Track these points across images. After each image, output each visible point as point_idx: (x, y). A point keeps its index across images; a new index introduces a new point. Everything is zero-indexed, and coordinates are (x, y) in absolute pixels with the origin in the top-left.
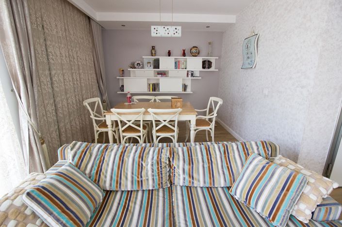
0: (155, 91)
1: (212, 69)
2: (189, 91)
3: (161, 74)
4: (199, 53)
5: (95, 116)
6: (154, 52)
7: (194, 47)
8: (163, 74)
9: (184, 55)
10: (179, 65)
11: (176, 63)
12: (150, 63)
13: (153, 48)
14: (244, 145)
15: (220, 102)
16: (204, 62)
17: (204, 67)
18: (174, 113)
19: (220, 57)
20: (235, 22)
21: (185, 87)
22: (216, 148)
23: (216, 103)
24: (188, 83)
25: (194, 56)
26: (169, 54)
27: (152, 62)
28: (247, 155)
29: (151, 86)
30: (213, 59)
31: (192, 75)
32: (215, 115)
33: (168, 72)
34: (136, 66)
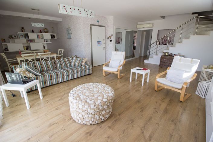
0: (28, 50)
1: (56, 38)
2: (46, 48)
3: (30, 41)
4: (48, 32)
5: (8, 60)
6: (23, 30)
7: (45, 29)
8: (31, 41)
9: (41, 32)
10: (39, 37)
11: (37, 36)
12: (22, 35)
13: (23, 28)
14: (72, 57)
15: (63, 50)
16: (51, 35)
17: (52, 38)
18: (48, 54)
19: (58, 34)
20: (62, 21)
21: (44, 47)
22: (66, 59)
23: (61, 51)
24: (46, 45)
25: (46, 33)
26: (33, 31)
27: (23, 35)
28: (73, 58)
29: (25, 47)
30: (55, 34)
31: (47, 41)
32: (62, 55)
33: (34, 40)
34: (13, 37)
